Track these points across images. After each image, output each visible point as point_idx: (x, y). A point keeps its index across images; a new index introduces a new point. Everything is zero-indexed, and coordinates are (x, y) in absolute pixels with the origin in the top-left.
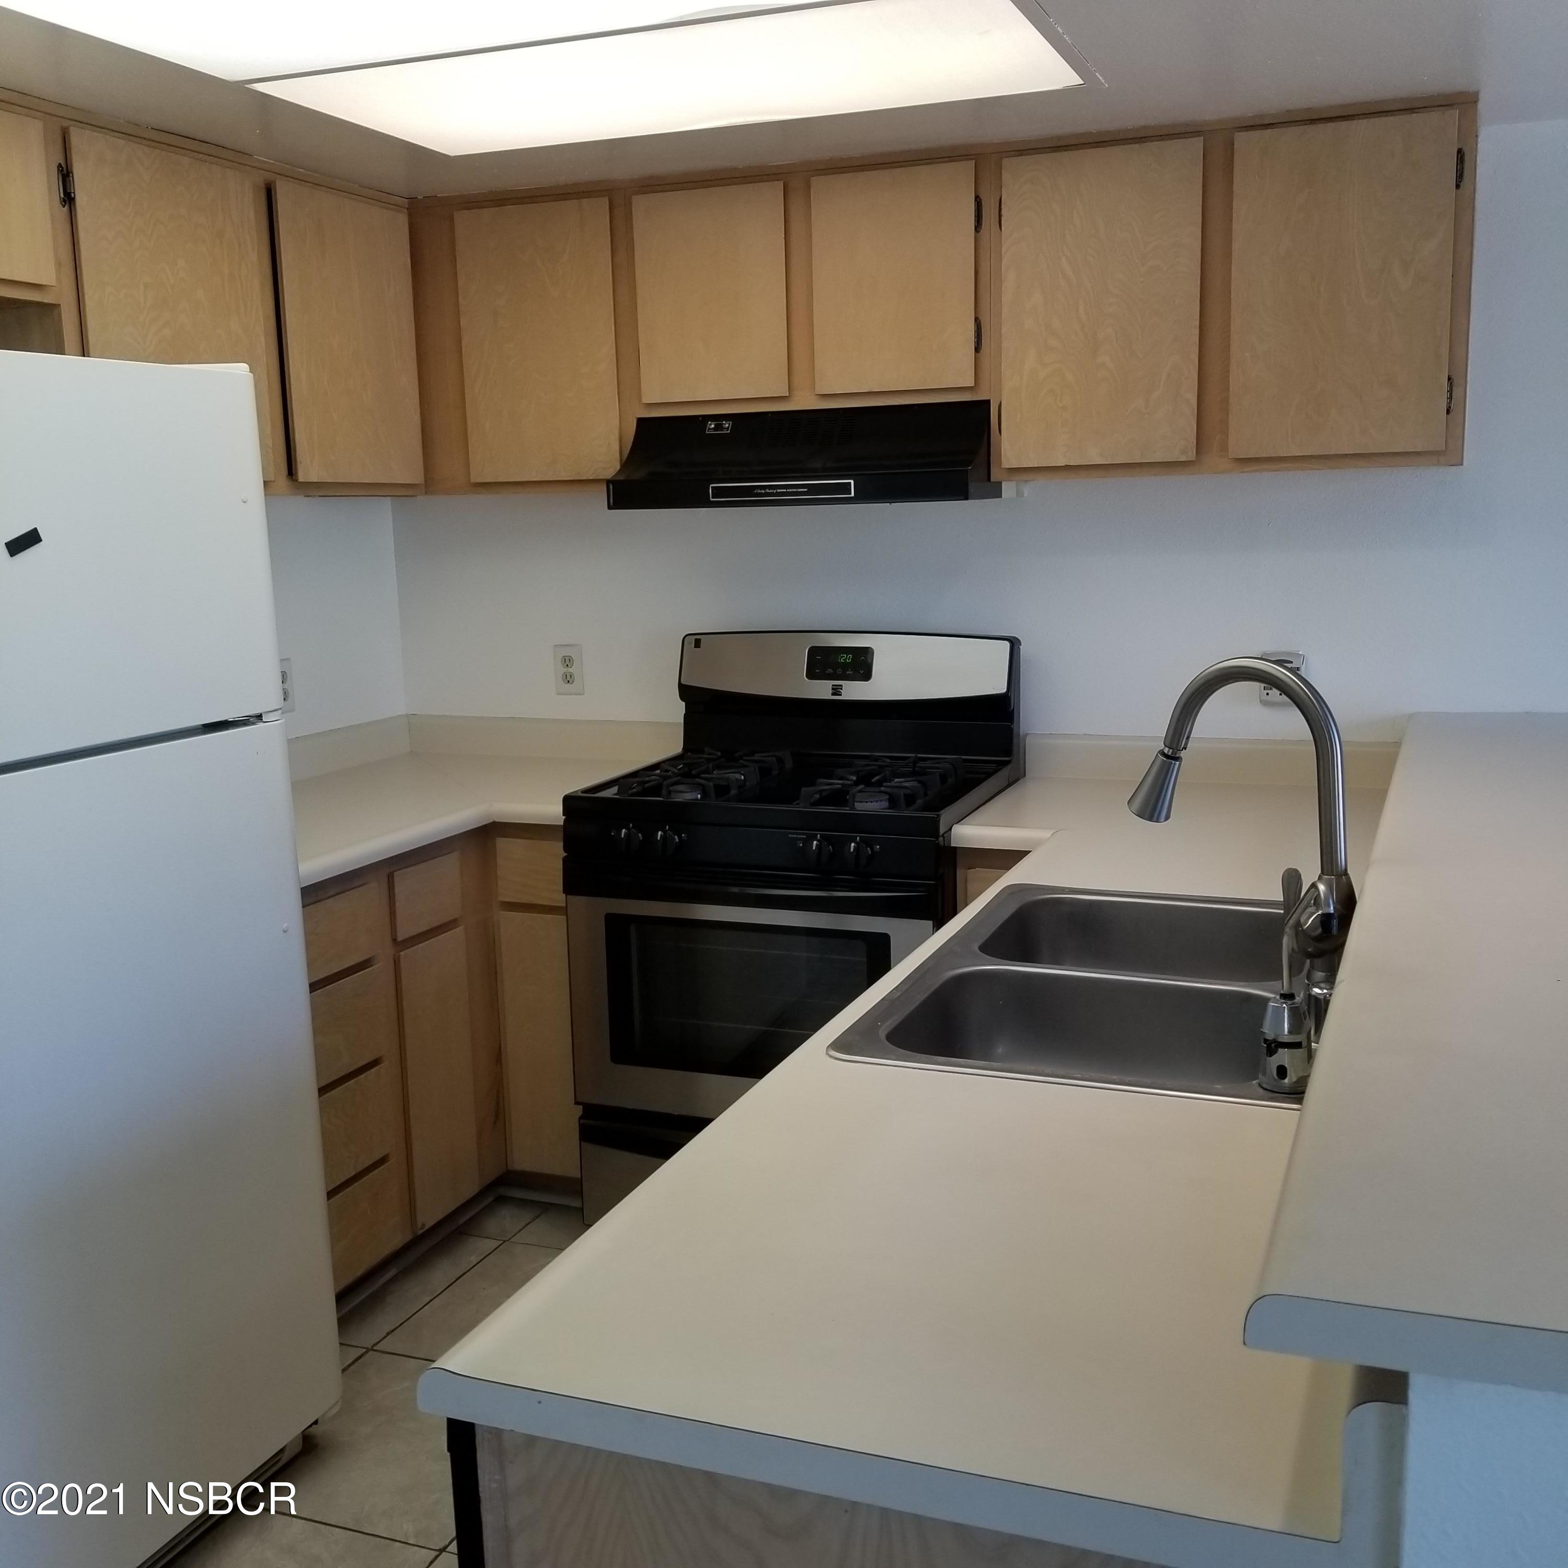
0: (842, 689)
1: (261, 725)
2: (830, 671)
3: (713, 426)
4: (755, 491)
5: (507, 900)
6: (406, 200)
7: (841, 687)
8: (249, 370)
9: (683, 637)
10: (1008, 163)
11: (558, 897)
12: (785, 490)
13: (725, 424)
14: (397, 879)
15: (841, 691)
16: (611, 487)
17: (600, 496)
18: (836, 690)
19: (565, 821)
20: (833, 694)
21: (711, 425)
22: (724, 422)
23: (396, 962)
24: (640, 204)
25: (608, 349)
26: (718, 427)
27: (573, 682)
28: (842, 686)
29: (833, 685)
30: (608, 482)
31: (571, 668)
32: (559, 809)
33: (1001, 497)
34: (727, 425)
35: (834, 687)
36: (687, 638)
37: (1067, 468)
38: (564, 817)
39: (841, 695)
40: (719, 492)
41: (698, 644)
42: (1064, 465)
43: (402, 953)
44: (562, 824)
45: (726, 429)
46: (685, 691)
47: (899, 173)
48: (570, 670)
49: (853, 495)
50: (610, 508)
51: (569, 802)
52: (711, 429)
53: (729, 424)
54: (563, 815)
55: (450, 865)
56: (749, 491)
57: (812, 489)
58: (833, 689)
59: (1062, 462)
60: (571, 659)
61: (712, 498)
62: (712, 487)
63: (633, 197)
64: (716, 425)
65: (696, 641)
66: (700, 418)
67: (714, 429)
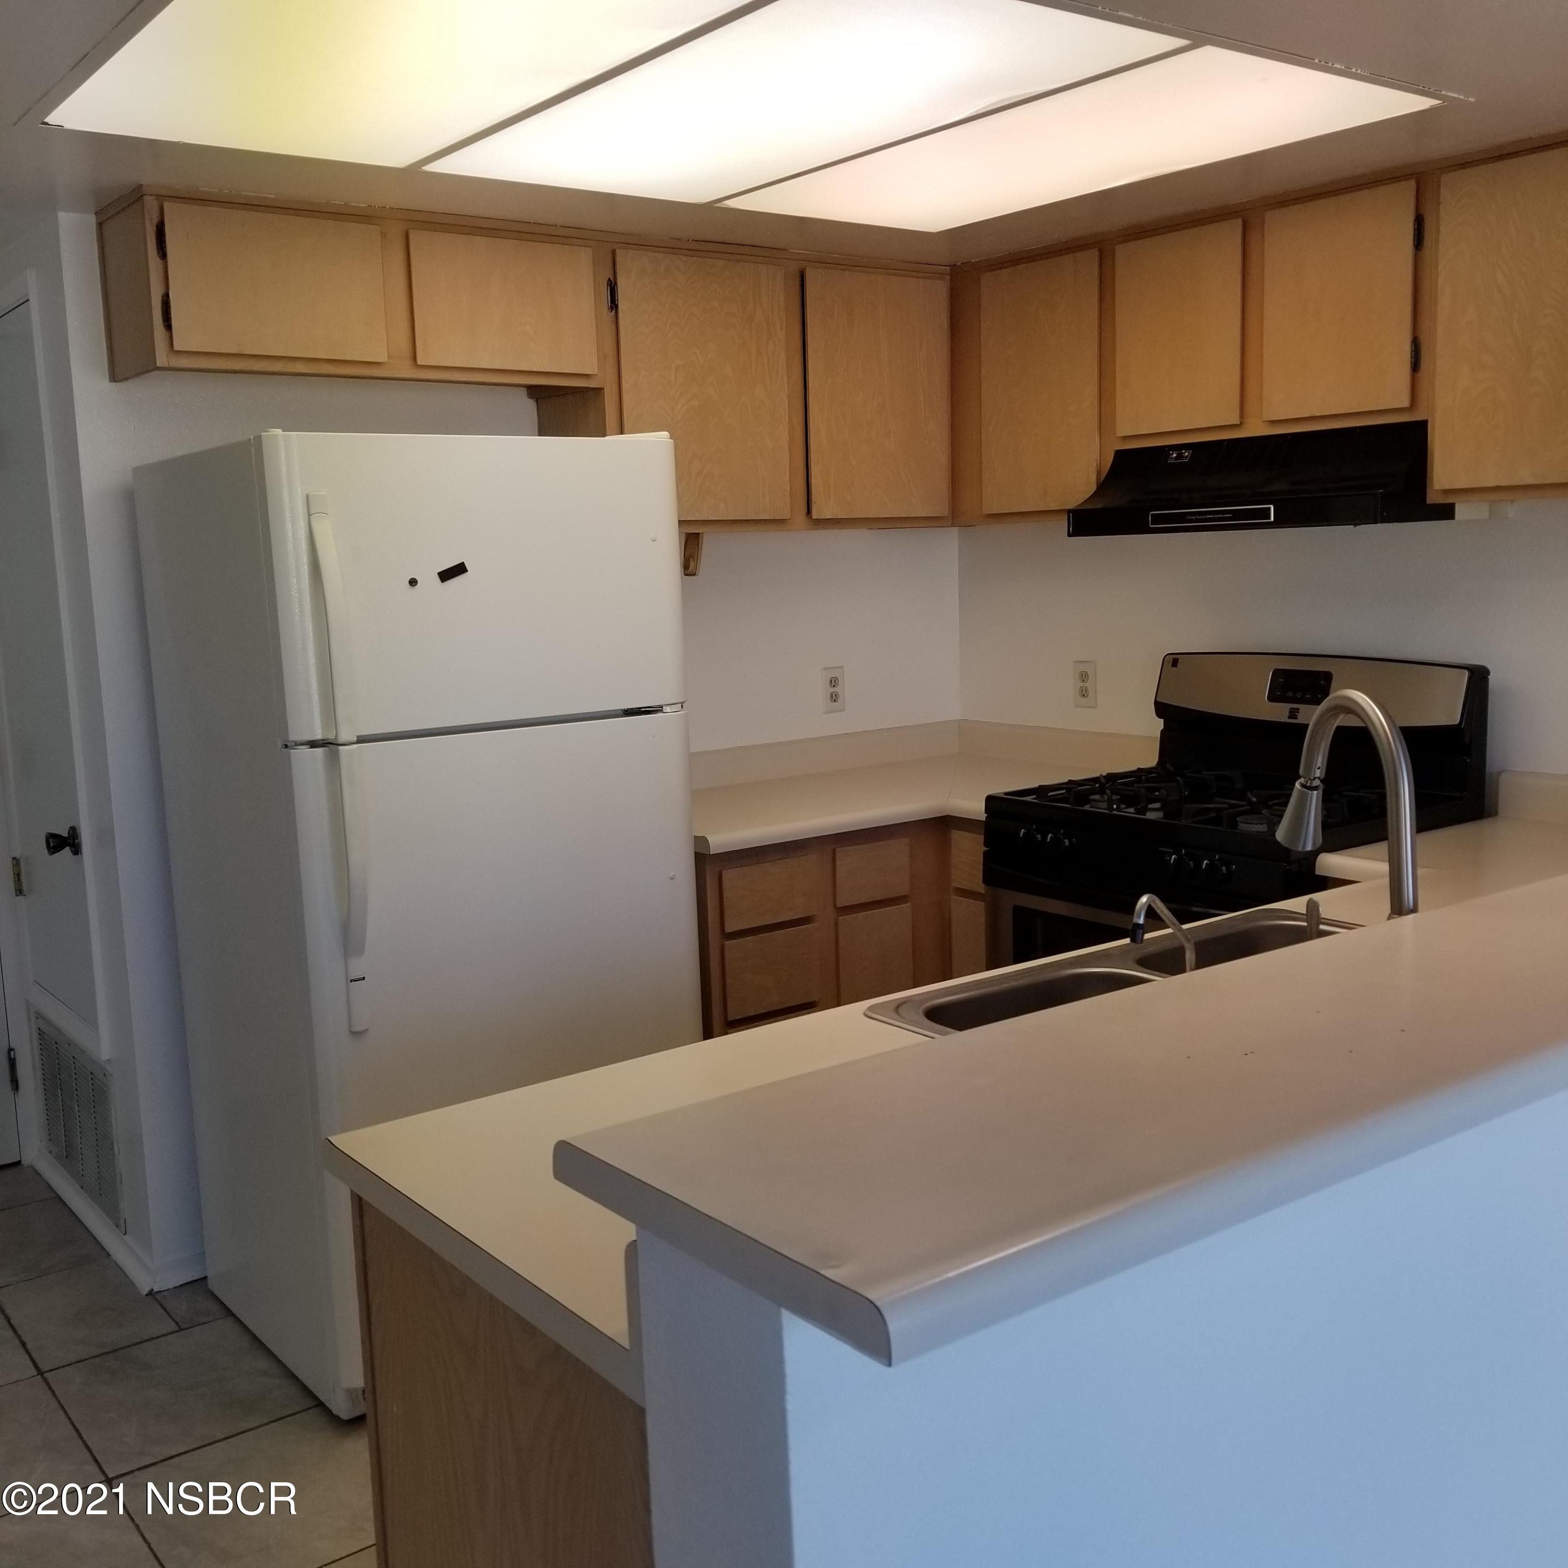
0: (1298, 713)
1: (660, 714)
2: (1290, 694)
3: (1175, 455)
4: (1187, 518)
5: (958, 886)
6: (948, 267)
7: (1297, 711)
8: (669, 437)
9: (1164, 655)
10: (1445, 178)
11: (980, 887)
12: (1213, 516)
14: (838, 855)
15: (1297, 714)
16: (1071, 515)
17: (1062, 525)
18: (1293, 714)
19: (987, 817)
20: (1290, 717)
21: (1173, 454)
22: (1184, 451)
23: (836, 924)
24: (1122, 251)
25: (1091, 390)
26: (1180, 456)
27: (1087, 697)
28: (1298, 709)
29: (1291, 708)
30: (1069, 511)
31: (1086, 682)
32: (981, 806)
33: (1454, 519)
34: (1187, 454)
35: (1291, 710)
36: (1166, 657)
38: (986, 815)
39: (1297, 718)
40: (1157, 519)
41: (1175, 663)
43: (841, 918)
44: (984, 820)
45: (1185, 457)
46: (1161, 709)
47: (1344, 200)
48: (1086, 684)
49: (1272, 519)
50: (1069, 535)
51: (990, 799)
52: (1174, 458)
53: (1189, 453)
54: (985, 813)
55: (899, 848)
56: (1181, 518)
57: (1237, 515)
58: (1290, 712)
60: (1087, 675)
61: (1151, 525)
62: (1152, 514)
63: (1117, 246)
64: (1178, 455)
65: (1174, 660)
66: (1166, 449)
67: (1176, 458)
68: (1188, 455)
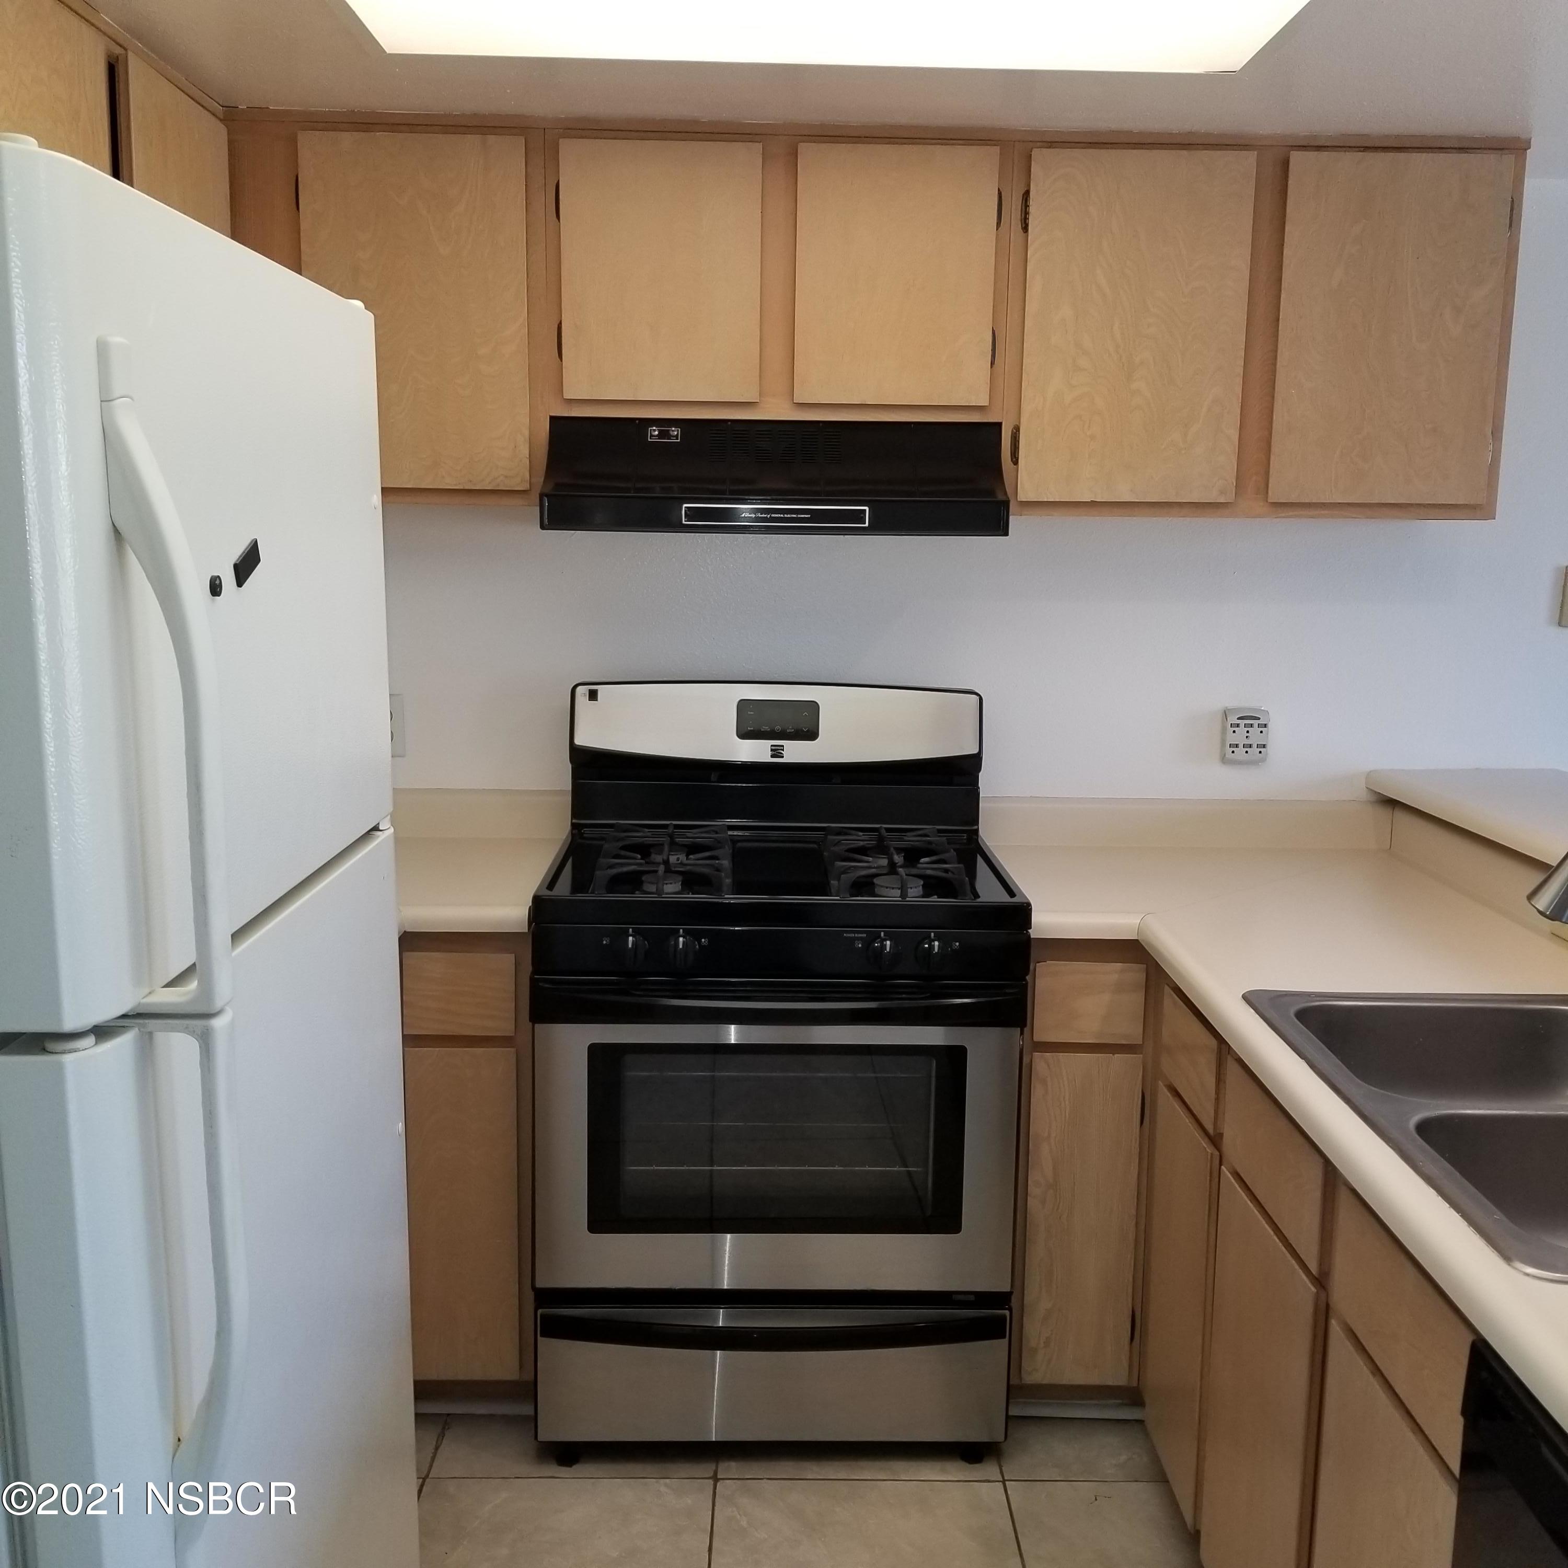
0: (783, 750)
3: (656, 432)
4: (743, 515)
6: (223, 109)
7: (782, 748)
10: (1038, 154)
12: (781, 516)
13: (673, 431)
15: (782, 752)
16: (546, 501)
18: (777, 752)
20: (772, 756)
21: (653, 430)
22: (669, 428)
24: (569, 150)
26: (662, 434)
28: (783, 746)
29: (772, 746)
34: (676, 433)
35: (773, 748)
37: (1093, 504)
39: (783, 757)
40: (691, 514)
41: (593, 695)
42: (1089, 500)
45: (675, 436)
49: (867, 525)
50: (545, 527)
51: (535, 903)
52: (654, 436)
53: (679, 431)
56: (732, 515)
57: (818, 516)
58: (772, 750)
59: (1087, 499)
61: (685, 521)
62: (683, 508)
63: (561, 140)
64: (660, 432)
65: (590, 692)
66: (637, 421)
67: (659, 436)
68: (678, 434)
